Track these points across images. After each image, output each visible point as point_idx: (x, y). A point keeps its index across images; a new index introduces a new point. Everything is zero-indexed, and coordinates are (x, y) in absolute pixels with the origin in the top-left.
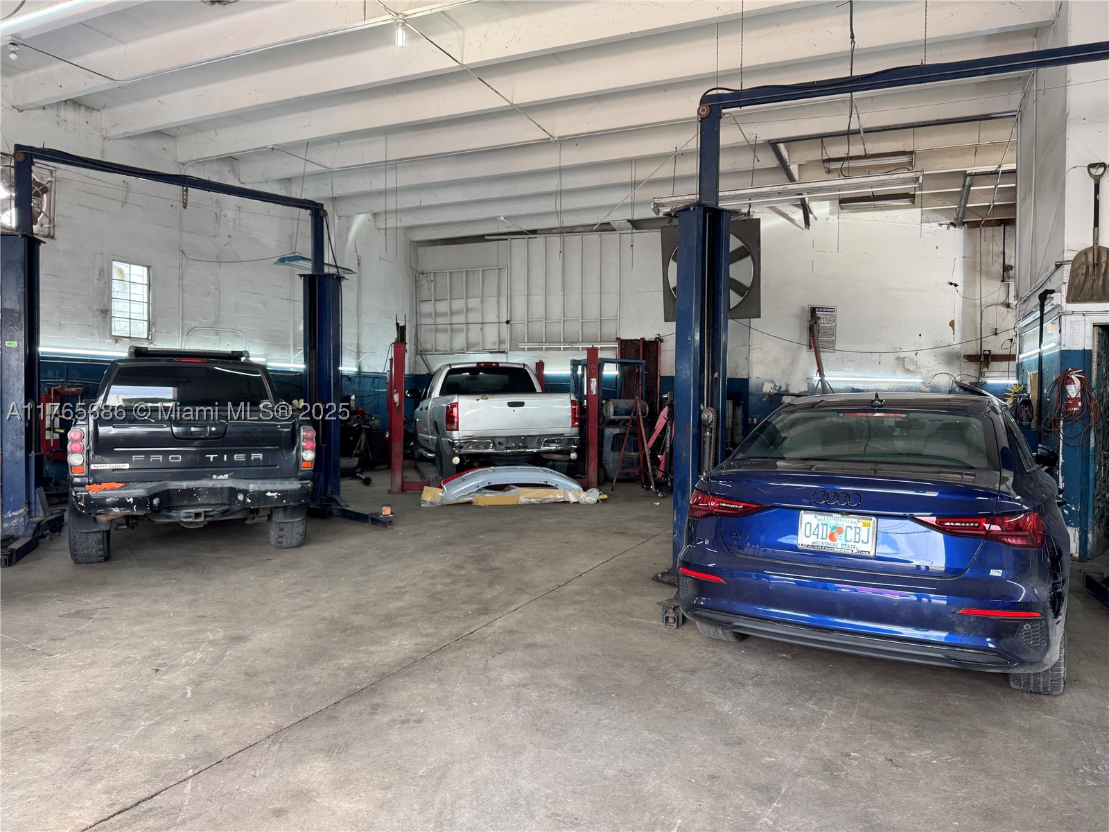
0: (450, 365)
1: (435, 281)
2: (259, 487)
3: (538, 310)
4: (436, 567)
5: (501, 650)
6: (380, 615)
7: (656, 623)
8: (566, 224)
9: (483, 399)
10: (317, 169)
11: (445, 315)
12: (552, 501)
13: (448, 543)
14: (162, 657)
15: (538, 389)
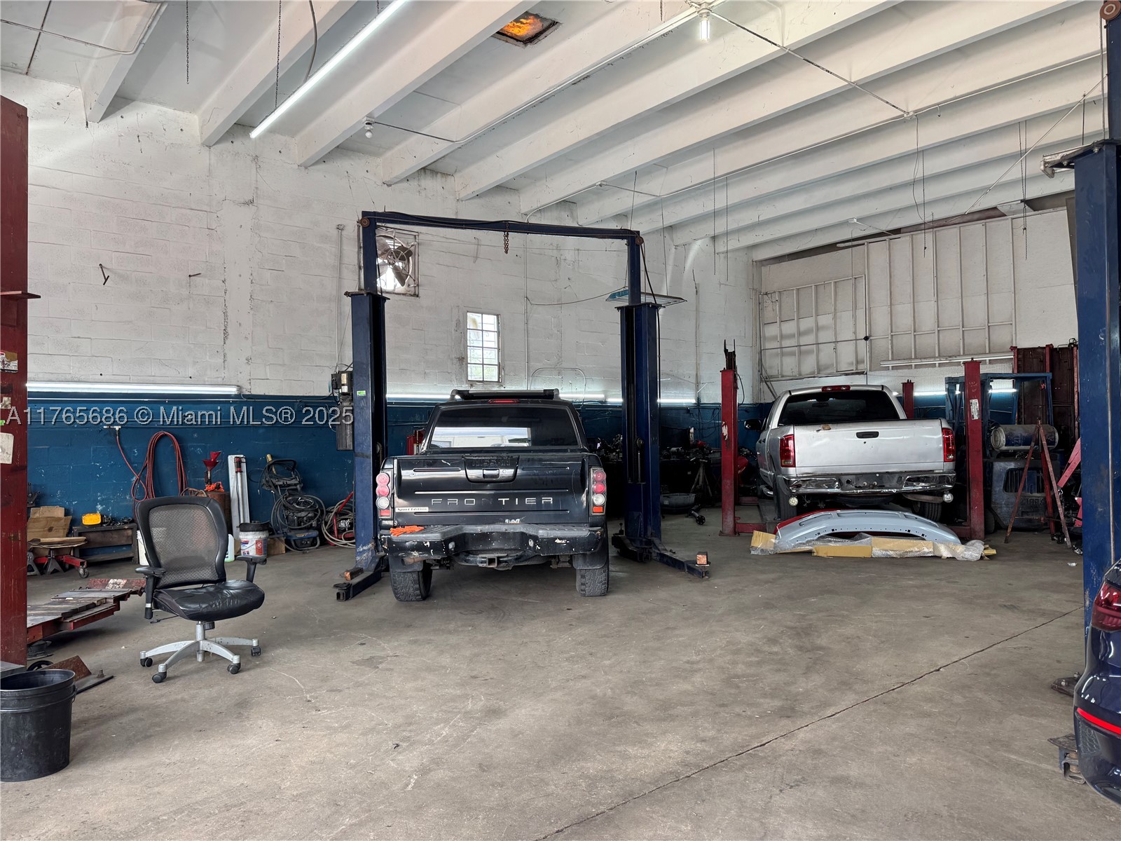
0: (790, 392)
1: (780, 301)
2: (548, 534)
3: (905, 321)
4: (744, 638)
5: (796, 781)
6: (657, 700)
7: (1049, 767)
8: (936, 217)
9: (824, 429)
10: (646, 199)
11: (792, 336)
12: (917, 554)
13: (768, 605)
14: (411, 728)
15: (902, 415)
